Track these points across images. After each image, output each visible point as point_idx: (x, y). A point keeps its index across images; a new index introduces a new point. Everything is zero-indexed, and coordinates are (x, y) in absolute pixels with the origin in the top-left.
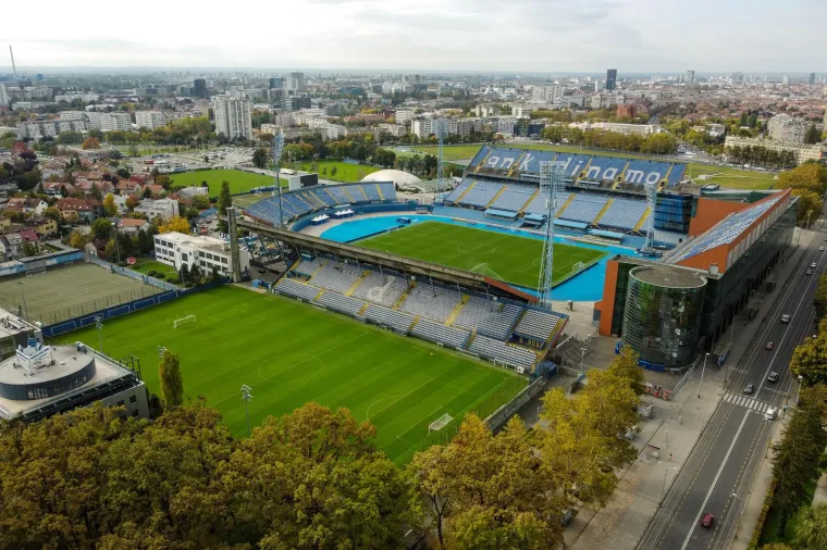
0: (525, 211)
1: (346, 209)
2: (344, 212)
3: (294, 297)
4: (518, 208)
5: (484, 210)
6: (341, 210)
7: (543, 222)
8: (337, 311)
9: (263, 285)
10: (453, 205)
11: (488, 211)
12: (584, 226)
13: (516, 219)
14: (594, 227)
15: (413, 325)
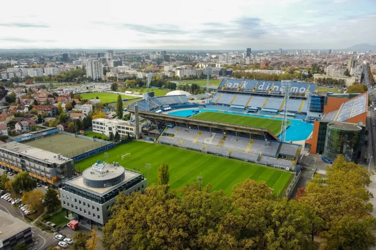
0: (248, 105)
1: (168, 107)
2: (167, 109)
3: (169, 144)
4: (245, 105)
5: (229, 106)
6: (166, 107)
7: (257, 110)
8: (192, 149)
9: (151, 140)
10: (214, 104)
11: (231, 106)
12: (276, 111)
13: (245, 109)
14: (281, 111)
15: (230, 153)
